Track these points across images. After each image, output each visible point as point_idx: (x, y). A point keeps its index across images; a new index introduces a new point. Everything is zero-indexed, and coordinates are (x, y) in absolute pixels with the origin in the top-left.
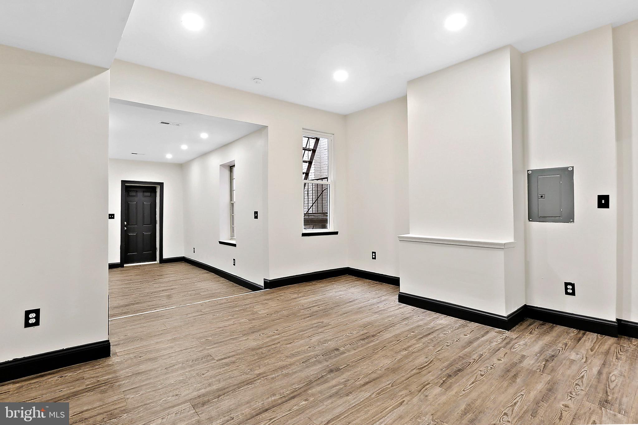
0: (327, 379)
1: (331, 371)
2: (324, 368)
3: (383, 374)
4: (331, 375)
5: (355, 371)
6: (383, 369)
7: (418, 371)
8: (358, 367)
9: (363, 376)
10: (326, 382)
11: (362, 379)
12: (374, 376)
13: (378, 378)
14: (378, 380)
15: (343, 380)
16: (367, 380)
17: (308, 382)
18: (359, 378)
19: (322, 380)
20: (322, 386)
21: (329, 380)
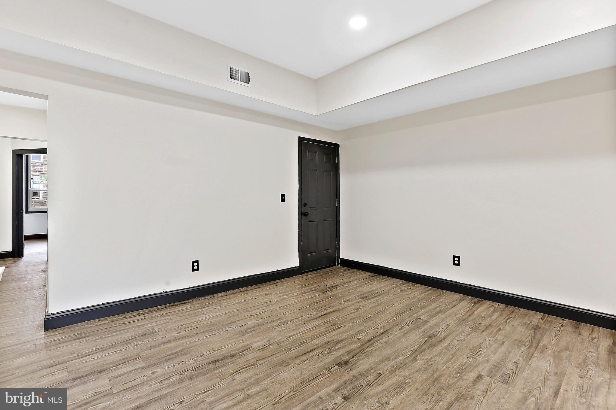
0: (348, 354)
1: (346, 363)
2: (355, 366)
3: (295, 359)
4: (345, 359)
5: (321, 363)
6: (292, 365)
7: (258, 362)
8: (318, 367)
9: (315, 357)
10: (349, 352)
11: (316, 354)
12: (304, 358)
13: (301, 355)
14: (300, 354)
15: (333, 353)
16: (311, 353)
17: (364, 352)
18: (318, 355)
19: (352, 354)
20: (350, 349)
21: (346, 354)
